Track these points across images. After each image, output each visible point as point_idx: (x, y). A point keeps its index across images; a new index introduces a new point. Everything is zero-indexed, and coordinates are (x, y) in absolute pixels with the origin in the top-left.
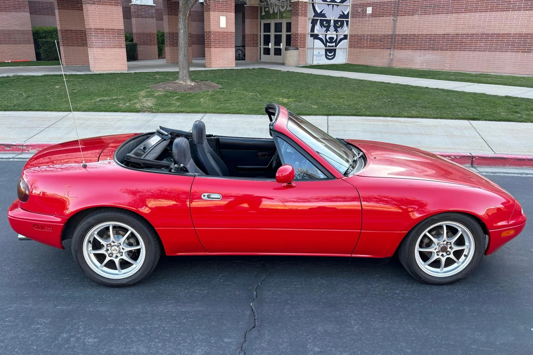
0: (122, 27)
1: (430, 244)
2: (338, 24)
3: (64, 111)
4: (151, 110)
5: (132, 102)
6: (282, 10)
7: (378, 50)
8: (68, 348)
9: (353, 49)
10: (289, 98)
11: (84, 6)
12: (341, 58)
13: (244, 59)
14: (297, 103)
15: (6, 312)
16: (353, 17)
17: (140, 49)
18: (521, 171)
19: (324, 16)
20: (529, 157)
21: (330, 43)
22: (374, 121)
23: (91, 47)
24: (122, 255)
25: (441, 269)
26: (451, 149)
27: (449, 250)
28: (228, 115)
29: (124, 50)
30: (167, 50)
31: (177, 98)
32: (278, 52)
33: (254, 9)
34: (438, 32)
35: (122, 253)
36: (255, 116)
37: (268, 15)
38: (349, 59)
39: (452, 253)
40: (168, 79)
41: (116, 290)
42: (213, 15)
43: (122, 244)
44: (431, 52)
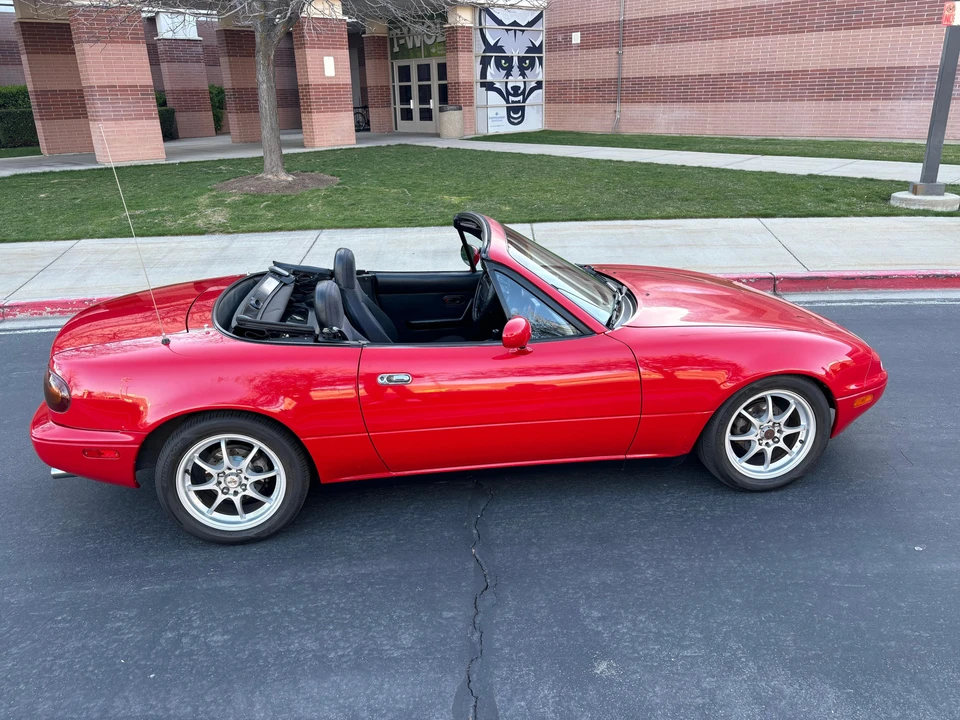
0: (150, 82)
1: (747, 427)
2: (526, 64)
3: (64, 240)
4: (224, 230)
5: (187, 216)
6: (429, 42)
7: (595, 106)
8: (180, 655)
9: (552, 106)
10: (460, 194)
11: (77, 47)
12: (533, 121)
13: (369, 130)
14: (475, 204)
15: (54, 606)
16: (549, 50)
17: (181, 119)
18: (851, 297)
19: (501, 49)
20: (861, 274)
21: (513, 95)
22: (609, 227)
23: (95, 120)
24: (244, 490)
25: (765, 465)
26: (739, 267)
27: (777, 434)
28: (361, 230)
29: (157, 123)
30: (232, 119)
31: (267, 206)
32: (426, 115)
33: (380, 42)
34: (691, 73)
35: (246, 485)
36: (409, 230)
37: (405, 52)
38: (547, 122)
39: (781, 440)
40: (243, 172)
41: (239, 548)
42: (311, 54)
43: (244, 470)
44: (681, 105)
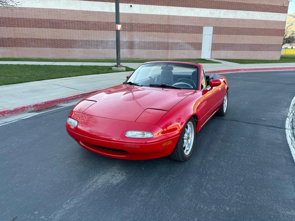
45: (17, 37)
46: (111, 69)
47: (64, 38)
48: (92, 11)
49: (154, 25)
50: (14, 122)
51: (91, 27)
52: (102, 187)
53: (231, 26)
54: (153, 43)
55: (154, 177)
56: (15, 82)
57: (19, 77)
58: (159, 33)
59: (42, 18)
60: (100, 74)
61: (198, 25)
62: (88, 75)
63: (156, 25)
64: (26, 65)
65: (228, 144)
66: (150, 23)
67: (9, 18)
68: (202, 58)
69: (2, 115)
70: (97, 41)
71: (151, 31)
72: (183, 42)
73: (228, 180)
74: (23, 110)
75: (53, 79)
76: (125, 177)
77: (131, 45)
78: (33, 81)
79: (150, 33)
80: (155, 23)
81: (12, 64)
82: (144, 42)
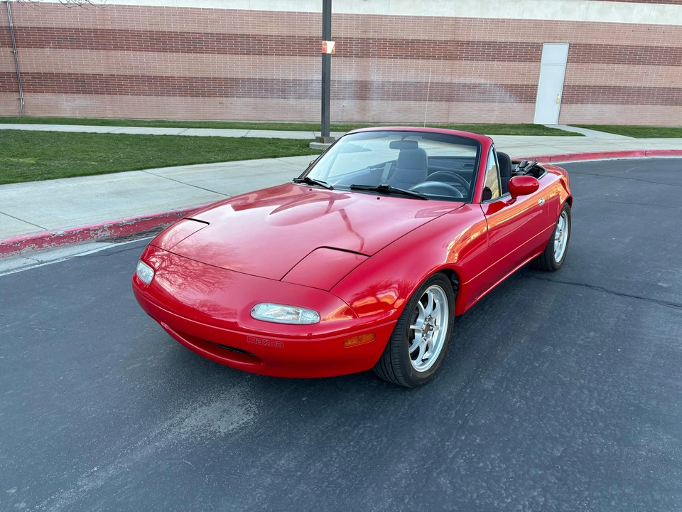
45: (112, 73)
46: (308, 146)
47: (212, 75)
48: (275, 12)
49: (418, 41)
50: (57, 261)
51: (271, 49)
52: (187, 439)
53: (615, 43)
54: (416, 85)
55: (326, 423)
56: (86, 171)
57: (102, 161)
58: (431, 61)
59: (166, 29)
60: (278, 157)
61: (530, 40)
62: (251, 159)
63: (424, 41)
64: (124, 134)
65: (547, 349)
66: (411, 38)
67: (96, 30)
68: (536, 122)
69: (36, 245)
70: (284, 81)
71: (412, 57)
72: (488, 82)
73: (519, 450)
74: (85, 235)
75: (170, 166)
76: (252, 416)
77: (363, 91)
78: (127, 171)
79: (409, 61)
80: (422, 38)
81: (95, 133)
82: (394, 83)
